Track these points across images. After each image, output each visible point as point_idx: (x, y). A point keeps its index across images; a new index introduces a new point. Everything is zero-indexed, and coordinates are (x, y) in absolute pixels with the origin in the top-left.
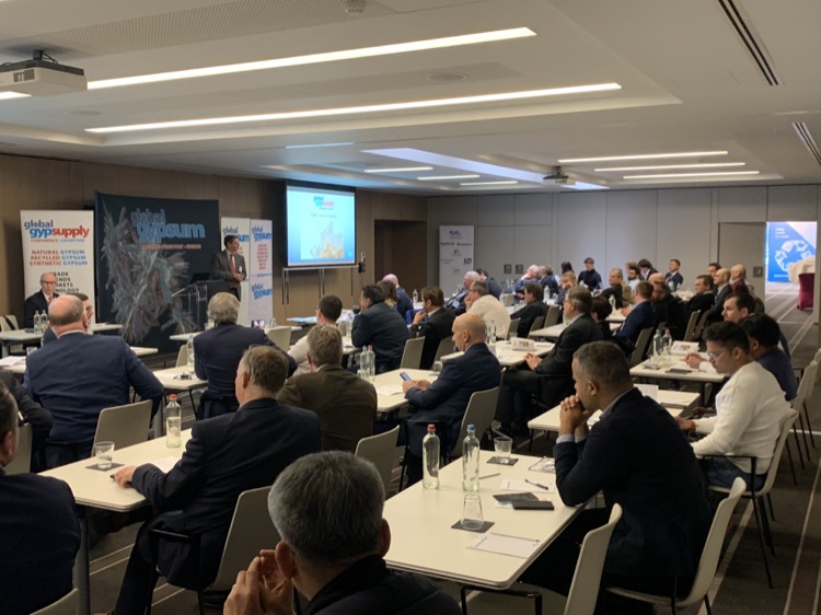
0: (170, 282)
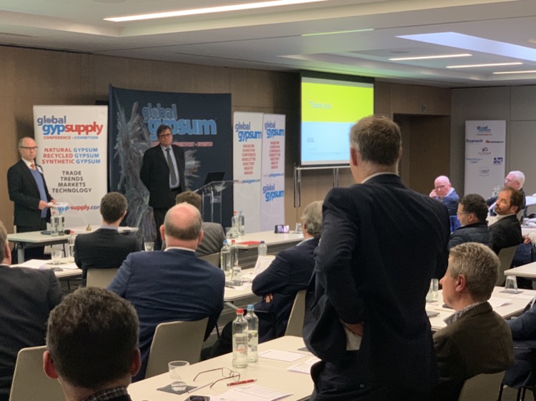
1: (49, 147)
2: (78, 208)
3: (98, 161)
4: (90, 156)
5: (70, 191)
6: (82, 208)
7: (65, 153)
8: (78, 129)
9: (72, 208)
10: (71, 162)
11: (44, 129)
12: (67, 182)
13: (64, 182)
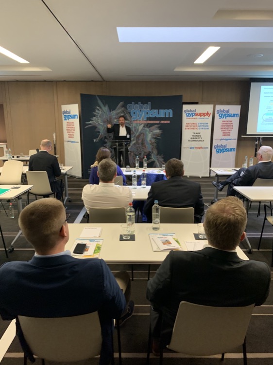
0: (150, 140)
1: (188, 123)
2: (198, 148)
3: (208, 129)
4: (204, 126)
5: (195, 141)
6: (200, 148)
7: (194, 125)
8: (200, 115)
9: (196, 148)
10: (197, 129)
11: (186, 115)
12: (194, 137)
13: (193, 137)
